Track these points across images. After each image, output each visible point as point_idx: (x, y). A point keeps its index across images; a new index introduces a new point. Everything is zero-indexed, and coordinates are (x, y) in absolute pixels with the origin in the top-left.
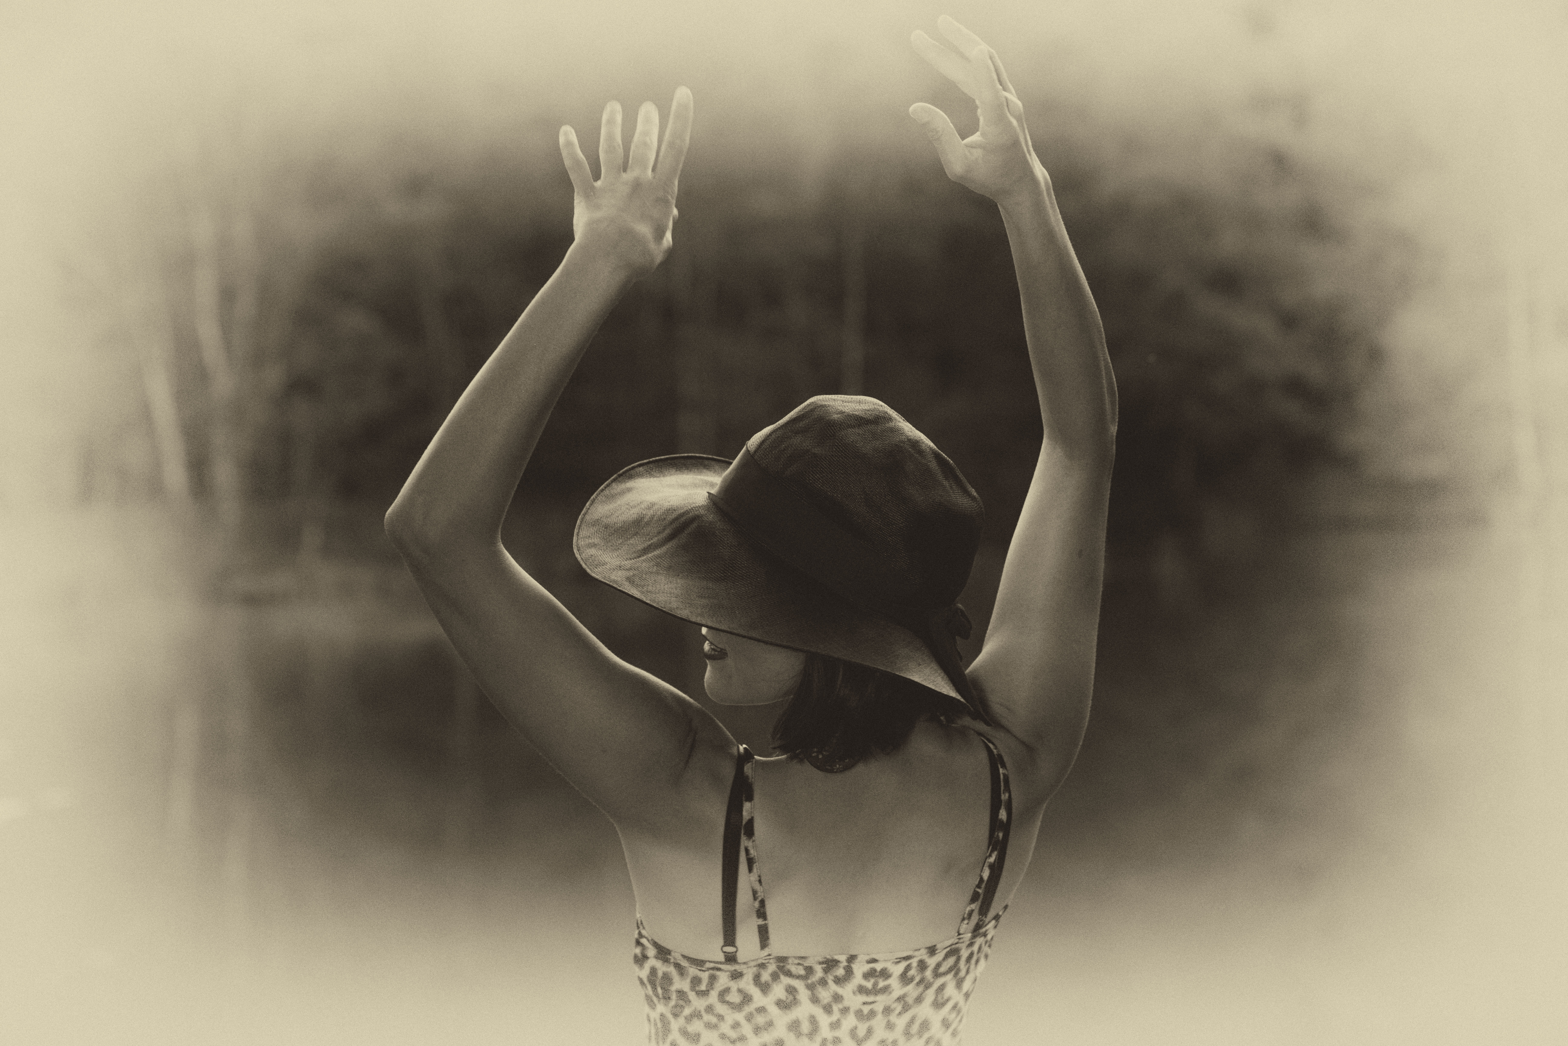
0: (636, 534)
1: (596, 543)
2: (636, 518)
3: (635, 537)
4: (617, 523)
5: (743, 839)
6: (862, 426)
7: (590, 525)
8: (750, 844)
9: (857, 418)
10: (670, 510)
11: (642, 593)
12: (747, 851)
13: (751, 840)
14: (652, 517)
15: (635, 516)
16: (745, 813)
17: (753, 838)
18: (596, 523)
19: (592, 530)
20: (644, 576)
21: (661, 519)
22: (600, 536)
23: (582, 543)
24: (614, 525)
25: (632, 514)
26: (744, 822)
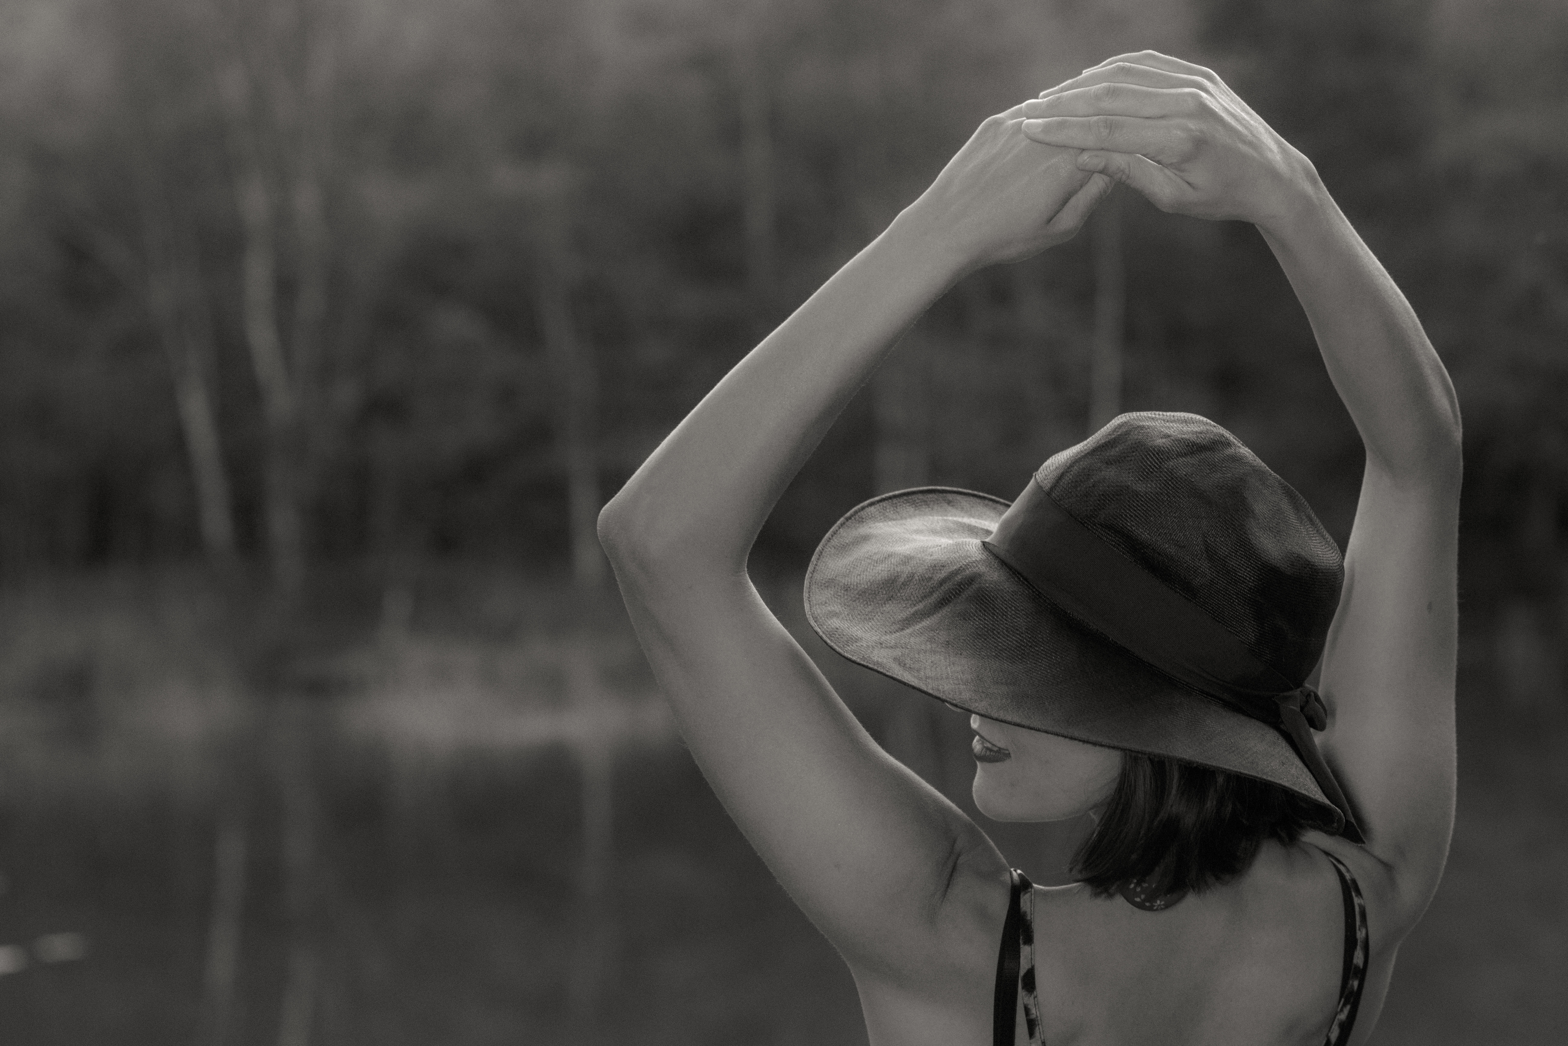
0: (891, 598)
1: (838, 611)
2: (888, 577)
3: (890, 602)
4: (860, 584)
5: (1021, 993)
6: (1195, 454)
7: (823, 587)
8: (1030, 1001)
9: (1188, 443)
10: (936, 567)
11: (920, 679)
12: (1027, 1011)
13: (1033, 996)
14: (911, 576)
15: (885, 575)
16: (1023, 961)
17: (1035, 993)
18: (829, 583)
19: (828, 593)
20: (917, 656)
21: (924, 579)
22: (839, 601)
23: (818, 611)
24: (857, 586)
25: (881, 571)
26: (1022, 972)
